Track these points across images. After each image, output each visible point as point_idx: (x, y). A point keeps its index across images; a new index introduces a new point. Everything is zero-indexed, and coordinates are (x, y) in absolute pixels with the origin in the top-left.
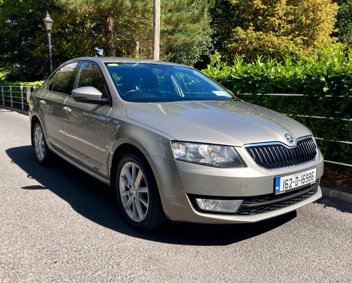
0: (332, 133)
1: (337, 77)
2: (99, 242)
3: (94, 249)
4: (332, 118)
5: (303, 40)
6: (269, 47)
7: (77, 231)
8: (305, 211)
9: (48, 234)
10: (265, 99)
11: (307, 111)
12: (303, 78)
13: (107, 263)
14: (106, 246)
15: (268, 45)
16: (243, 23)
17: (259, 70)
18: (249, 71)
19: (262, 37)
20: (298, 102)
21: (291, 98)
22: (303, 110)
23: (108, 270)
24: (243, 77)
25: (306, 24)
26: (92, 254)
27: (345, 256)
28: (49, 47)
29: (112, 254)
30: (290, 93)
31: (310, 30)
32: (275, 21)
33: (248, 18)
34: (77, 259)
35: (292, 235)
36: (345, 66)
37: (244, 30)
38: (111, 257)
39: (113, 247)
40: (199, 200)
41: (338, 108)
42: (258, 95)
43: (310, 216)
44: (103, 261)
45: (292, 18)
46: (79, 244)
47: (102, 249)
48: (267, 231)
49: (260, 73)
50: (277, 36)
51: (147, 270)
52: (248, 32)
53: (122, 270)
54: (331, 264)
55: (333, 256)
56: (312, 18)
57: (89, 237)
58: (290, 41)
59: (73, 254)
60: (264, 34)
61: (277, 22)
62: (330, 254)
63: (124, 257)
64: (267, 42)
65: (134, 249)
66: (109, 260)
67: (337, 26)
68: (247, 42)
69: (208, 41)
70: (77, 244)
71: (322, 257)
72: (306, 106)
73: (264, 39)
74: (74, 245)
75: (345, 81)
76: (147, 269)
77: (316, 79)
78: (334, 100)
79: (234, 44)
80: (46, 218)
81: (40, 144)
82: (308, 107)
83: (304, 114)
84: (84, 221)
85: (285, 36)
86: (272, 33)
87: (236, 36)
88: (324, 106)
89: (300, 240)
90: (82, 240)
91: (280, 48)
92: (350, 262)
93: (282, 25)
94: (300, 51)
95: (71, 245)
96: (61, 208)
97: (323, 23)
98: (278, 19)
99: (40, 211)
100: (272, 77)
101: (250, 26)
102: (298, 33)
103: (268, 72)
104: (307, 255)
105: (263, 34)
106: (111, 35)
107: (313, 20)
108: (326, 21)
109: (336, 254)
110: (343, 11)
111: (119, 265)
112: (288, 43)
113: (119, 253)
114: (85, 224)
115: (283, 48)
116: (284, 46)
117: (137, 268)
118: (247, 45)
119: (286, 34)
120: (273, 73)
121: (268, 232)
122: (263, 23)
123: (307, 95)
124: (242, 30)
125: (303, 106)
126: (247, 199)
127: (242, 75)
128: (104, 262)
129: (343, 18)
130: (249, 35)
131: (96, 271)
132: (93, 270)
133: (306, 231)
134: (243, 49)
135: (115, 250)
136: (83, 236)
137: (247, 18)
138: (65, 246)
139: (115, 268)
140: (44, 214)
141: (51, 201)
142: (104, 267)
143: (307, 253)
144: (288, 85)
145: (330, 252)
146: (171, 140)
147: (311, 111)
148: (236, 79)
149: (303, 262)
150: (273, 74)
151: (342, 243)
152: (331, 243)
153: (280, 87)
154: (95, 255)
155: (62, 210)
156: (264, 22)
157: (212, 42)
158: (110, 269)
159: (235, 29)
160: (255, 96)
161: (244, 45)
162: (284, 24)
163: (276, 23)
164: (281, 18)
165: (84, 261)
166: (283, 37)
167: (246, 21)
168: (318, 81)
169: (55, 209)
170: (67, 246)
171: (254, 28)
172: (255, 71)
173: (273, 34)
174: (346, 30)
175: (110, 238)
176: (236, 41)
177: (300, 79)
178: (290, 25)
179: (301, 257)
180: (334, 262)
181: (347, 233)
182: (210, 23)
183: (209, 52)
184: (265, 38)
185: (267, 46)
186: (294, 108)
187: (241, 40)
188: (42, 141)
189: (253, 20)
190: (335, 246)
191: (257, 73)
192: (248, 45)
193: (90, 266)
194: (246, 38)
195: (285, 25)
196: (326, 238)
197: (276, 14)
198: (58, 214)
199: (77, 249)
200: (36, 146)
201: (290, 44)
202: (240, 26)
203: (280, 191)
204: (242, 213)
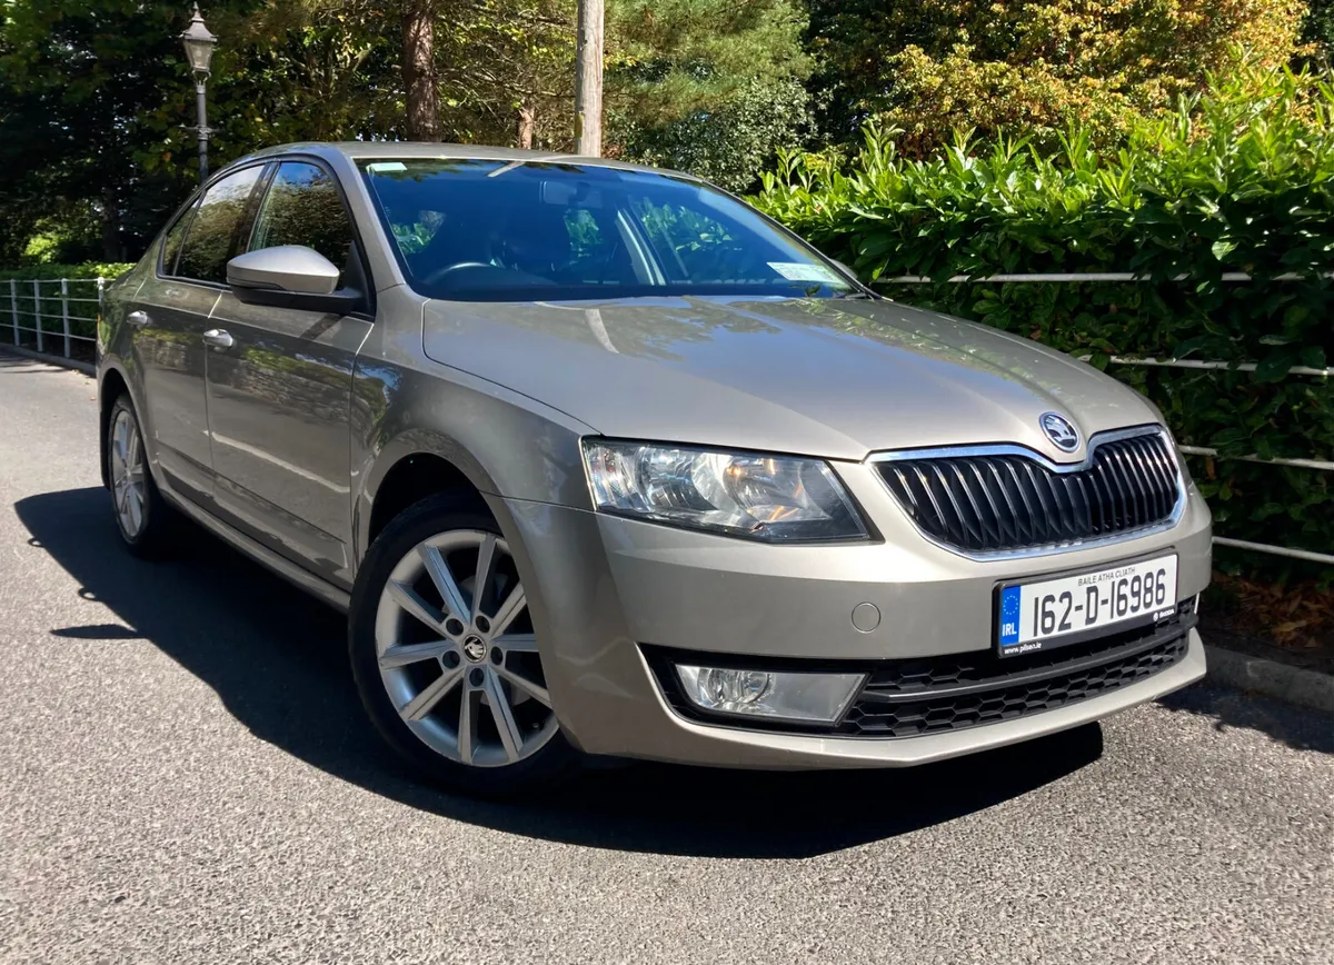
0: (1252, 427)
1: (1271, 199)
2: (295, 833)
3: (271, 857)
4: (1252, 367)
5: (1171, 89)
6: (1036, 120)
7: (222, 790)
8: (1132, 740)
9: (112, 799)
10: (981, 297)
11: (1149, 342)
12: (1132, 209)
13: (310, 910)
14: (317, 848)
15: (1028, 112)
16: (932, 30)
17: (957, 185)
18: (919, 191)
19: (1005, 82)
20: (1113, 307)
21: (1087, 291)
22: (1135, 338)
23: (310, 936)
24: (896, 213)
25: (1182, 30)
26: (260, 875)
27: (1290, 920)
28: (198, 133)
29: (338, 878)
30: (1084, 272)
31: (1202, 48)
32: (1056, 19)
33: (950, 9)
34: (201, 889)
35: (1070, 830)
36: (1302, 152)
37: (935, 59)
38: (331, 888)
39: (343, 853)
40: (690, 673)
41: (1274, 325)
42: (956, 283)
43: (1152, 758)
44: (296, 901)
45: (1124, 4)
46: (218, 835)
47: (303, 857)
48: (967, 814)
49: (963, 197)
50: (1067, 77)
51: (463, 943)
52: (948, 65)
53: (365, 936)
54: (1222, 951)
55: (1235, 920)
57: (260, 814)
58: (1119, 95)
59: (191, 872)
60: (1015, 70)
61: (1065, 23)
62: (1224, 913)
63: (382, 890)
64: (1026, 100)
65: (425, 860)
66: (321, 900)
67: (1312, 30)
68: (948, 102)
69: (795, 102)
70: (210, 836)
71: (1185, 923)
72: (1147, 321)
73: (1013, 88)
74: (201, 840)
75: (1301, 213)
76: (462, 938)
77: (1182, 209)
78: (1261, 290)
79: (895, 113)
80: (115, 739)
81: (129, 474)
82: (1154, 321)
83: (1137, 352)
84: (251, 754)
85: (1096, 75)
86: (1045, 67)
87: (903, 81)
88: (1219, 317)
89: (1098, 850)
90: (232, 822)
91: (1078, 122)
92: (1307, 947)
93: (1085, 35)
95: (187, 838)
96: (175, 705)
97: (1253, 21)
98: (1068, 11)
99: (97, 715)
100: (1009, 209)
101: (959, 40)
102: (1148, 61)
103: (996, 191)
104: (1124, 909)
105: (1009, 70)
106: (422, 85)
107: (1209, 12)
108: (1266, 12)
109: (1251, 911)
111: (356, 918)
112: (1112, 104)
113: (364, 873)
114: (254, 765)
115: (1092, 121)
116: (1096, 117)
117: (421, 932)
118: (945, 115)
119: (1102, 68)
120: (1014, 193)
121: (968, 817)
122: (1010, 30)
123: (1147, 277)
124: (925, 58)
125: (1131, 322)
126: (882, 671)
127: (890, 206)
128: (299, 905)
130: (956, 77)
131: (266, 936)
132: (256, 933)
133: (1129, 818)
134: (931, 131)
135: (350, 862)
136: (238, 809)
137: (945, 9)
138: (165, 842)
139: (338, 928)
140: (112, 727)
141: (146, 682)
142: (299, 926)
143: (1123, 904)
144: (1071, 240)
145: (1226, 901)
146: (582, 434)
147: (1168, 339)
148: (868, 219)
149: (1103, 939)
150: (1010, 196)
151: (1280, 869)
152: (1233, 869)
153: (1041, 247)
154: (270, 879)
155: (179, 711)
156: (1013, 24)
157: (809, 106)
158: (318, 933)
159: (902, 56)
160: (942, 287)
161: (934, 117)
162: (1095, 30)
163: (1061, 26)
164: (1079, 8)
165: (227, 900)
166: (1091, 81)
167: (943, 24)
168: (1191, 217)
169: (155, 709)
170: (174, 843)
171: (973, 48)
172: (944, 189)
173: (1049, 71)
175: (338, 819)
176: (904, 99)
177: (1118, 213)
178: (1118, 31)
179: (1094, 916)
180: (1238, 942)
181: (1305, 829)
182: (801, 34)
183: (797, 143)
184: (1018, 85)
185: (1027, 116)
186: (1096, 330)
187: (921, 94)
188: (137, 463)
189: (967, 19)
190: (1247, 880)
191: (950, 198)
192: (951, 113)
193: (246, 917)
194: (941, 88)
195: (1097, 33)
196: (1212, 849)
198: (162, 726)
199: (208, 855)
200: (117, 483)
201: (1118, 107)
202: (919, 43)
203: (1021, 640)
204: (864, 728)
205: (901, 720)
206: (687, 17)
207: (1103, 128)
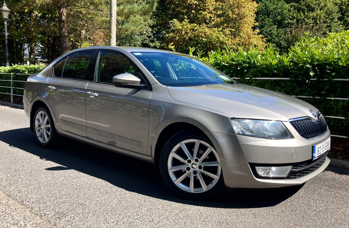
1: (320, 64)
4: (319, 98)
5: (231, 31)
6: (203, 37)
10: (253, 82)
12: (290, 65)
15: (201, 35)
16: (178, 16)
19: (196, 28)
20: (283, 84)
21: (277, 81)
22: (289, 91)
24: (231, 64)
25: (232, 19)
28: (5, 34)
30: (276, 77)
31: (237, 23)
32: (206, 15)
33: (183, 11)
37: (180, 22)
40: (258, 168)
41: (323, 89)
42: (247, 79)
45: (220, 12)
50: (210, 28)
52: (183, 24)
56: (237, 13)
58: (221, 32)
61: (208, 16)
64: (201, 33)
67: (256, 20)
68: (183, 32)
69: (148, 31)
72: (292, 88)
73: (198, 30)
75: (328, 67)
79: (171, 34)
82: (294, 88)
85: (215, 27)
87: (173, 27)
88: (310, 87)
91: (212, 38)
93: (213, 18)
94: (229, 41)
97: (246, 17)
98: (208, 13)
100: (259, 64)
101: (185, 18)
102: (226, 25)
105: (197, 26)
106: (64, 24)
107: (238, 15)
110: (260, 8)
116: (216, 37)
119: (217, 26)
123: (293, 79)
124: (178, 22)
125: (288, 88)
127: (230, 62)
129: (261, 14)
134: (180, 39)
137: (181, 11)
144: (274, 71)
146: (230, 117)
148: (225, 65)
155: (102, 187)
156: (197, 15)
157: (152, 32)
159: (172, 21)
160: (243, 80)
161: (180, 35)
164: (211, 13)
166: (215, 29)
167: (181, 14)
171: (189, 20)
172: (242, 59)
173: (205, 26)
174: (263, 24)
176: (173, 31)
177: (287, 66)
178: (219, 18)
185: (201, 36)
186: (280, 90)
187: (177, 30)
189: (186, 13)
192: (184, 35)
194: (182, 29)
195: (215, 18)
197: (207, 8)
201: (220, 35)
202: (176, 19)
203: (316, 157)
204: (291, 177)
205: (297, 175)
206: (133, 11)
207: (217, 39)
